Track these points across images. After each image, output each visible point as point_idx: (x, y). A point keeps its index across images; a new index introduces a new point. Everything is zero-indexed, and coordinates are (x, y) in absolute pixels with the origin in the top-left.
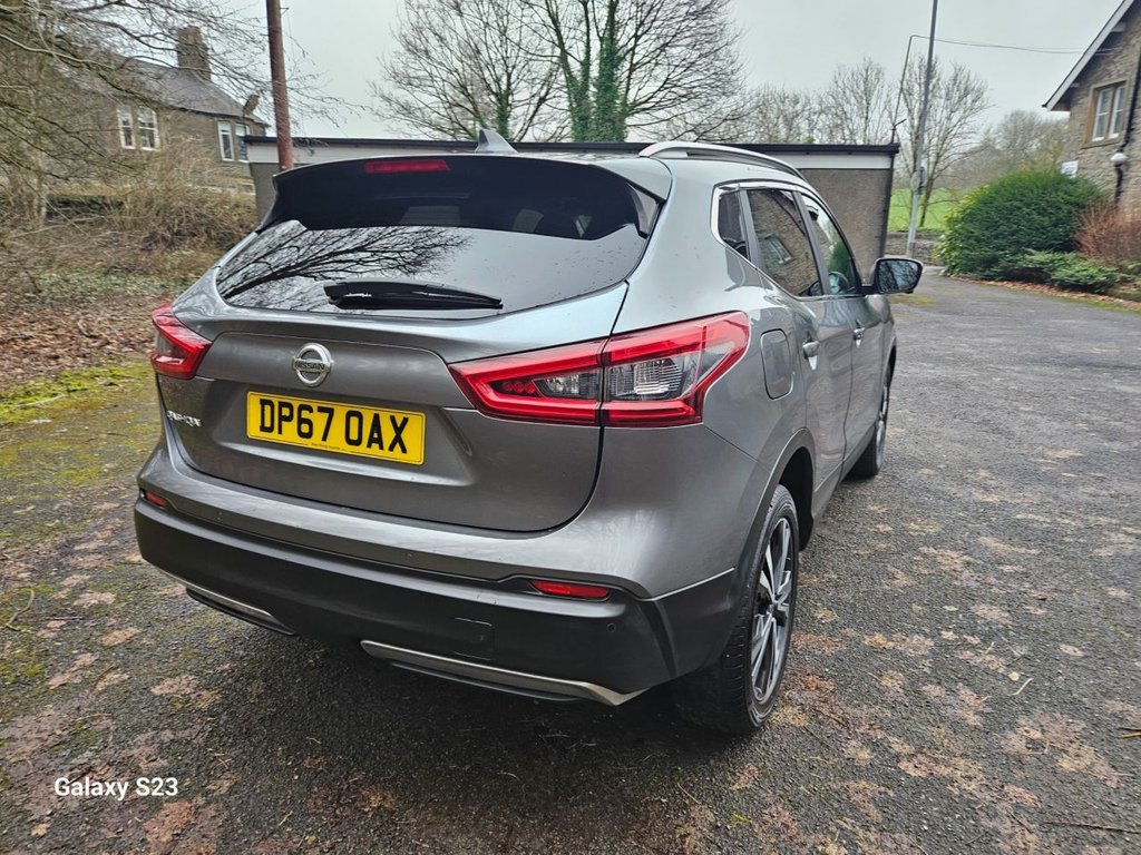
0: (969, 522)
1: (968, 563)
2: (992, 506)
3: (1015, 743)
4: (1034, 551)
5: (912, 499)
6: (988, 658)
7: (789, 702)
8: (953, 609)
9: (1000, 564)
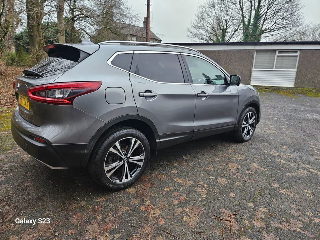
0: (256, 159)
1: (237, 168)
2: (272, 156)
3: (179, 211)
4: (266, 170)
5: (248, 150)
6: (203, 191)
7: (135, 188)
8: (213, 177)
9: (248, 170)
